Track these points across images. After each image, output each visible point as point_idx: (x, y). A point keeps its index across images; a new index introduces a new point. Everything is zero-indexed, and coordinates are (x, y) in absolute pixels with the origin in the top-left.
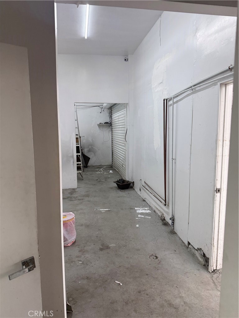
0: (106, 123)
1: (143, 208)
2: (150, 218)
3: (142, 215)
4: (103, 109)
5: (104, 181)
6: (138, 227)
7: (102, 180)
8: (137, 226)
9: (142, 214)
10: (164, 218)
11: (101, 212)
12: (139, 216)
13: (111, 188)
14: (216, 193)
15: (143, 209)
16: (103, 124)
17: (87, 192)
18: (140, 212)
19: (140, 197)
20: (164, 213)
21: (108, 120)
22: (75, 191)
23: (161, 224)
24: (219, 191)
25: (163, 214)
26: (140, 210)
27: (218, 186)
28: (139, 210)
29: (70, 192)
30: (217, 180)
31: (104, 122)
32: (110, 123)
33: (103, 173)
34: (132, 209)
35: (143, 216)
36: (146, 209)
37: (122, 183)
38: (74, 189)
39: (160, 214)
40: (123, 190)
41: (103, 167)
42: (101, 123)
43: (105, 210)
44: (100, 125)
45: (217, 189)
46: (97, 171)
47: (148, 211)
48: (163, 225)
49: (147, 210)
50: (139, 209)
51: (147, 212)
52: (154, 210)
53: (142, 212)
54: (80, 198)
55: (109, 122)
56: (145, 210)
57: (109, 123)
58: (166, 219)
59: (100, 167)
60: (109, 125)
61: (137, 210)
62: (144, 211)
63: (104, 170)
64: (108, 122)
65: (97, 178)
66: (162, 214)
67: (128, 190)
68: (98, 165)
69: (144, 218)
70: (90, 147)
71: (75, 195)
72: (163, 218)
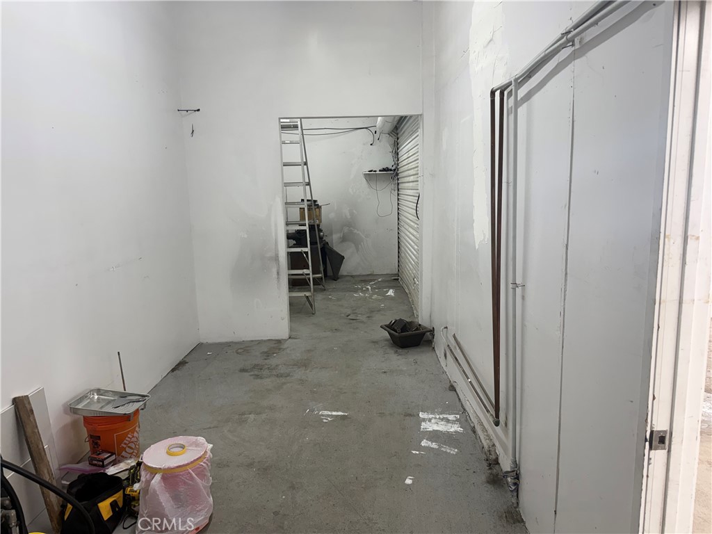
0: (384, 170)
1: (441, 417)
2: (454, 451)
3: (432, 442)
4: (377, 136)
5: (363, 318)
6: (408, 485)
7: (359, 317)
8: (408, 481)
9: (434, 436)
10: (497, 458)
11: (319, 420)
12: (424, 443)
13: (375, 342)
14: (651, 448)
15: (442, 420)
16: (378, 172)
17: (309, 351)
18: (430, 429)
19: (444, 376)
20: (497, 444)
21: (389, 163)
22: (280, 349)
23: (483, 478)
24: (662, 440)
25: (494, 445)
26: (433, 423)
27: (659, 423)
28: (430, 420)
29: (266, 350)
30: (654, 398)
31: (381, 168)
32: (395, 170)
33: (370, 297)
34: (410, 415)
35: (434, 445)
36: (451, 417)
37: (399, 330)
38: (279, 341)
39: (485, 443)
40: (405, 351)
41: (374, 280)
42: (371, 171)
43: (332, 416)
44: (371, 176)
45: (652, 432)
46: (356, 291)
47: (455, 428)
48: (488, 482)
49: (453, 422)
50: (431, 416)
51: (452, 430)
52: (472, 425)
53: (436, 428)
54: (282, 370)
55: (393, 168)
56: (448, 421)
57: (391, 170)
58: (500, 461)
59: (366, 279)
60: (392, 174)
61: (424, 420)
62: (441, 427)
63: (375, 288)
64: (390, 167)
65: (349, 311)
66: (491, 444)
67: (418, 349)
68: (364, 274)
69: (437, 453)
70: (346, 230)
71: (273, 361)
72: (494, 457)
